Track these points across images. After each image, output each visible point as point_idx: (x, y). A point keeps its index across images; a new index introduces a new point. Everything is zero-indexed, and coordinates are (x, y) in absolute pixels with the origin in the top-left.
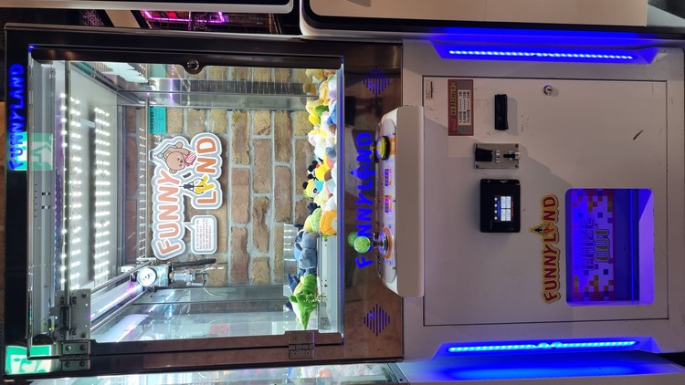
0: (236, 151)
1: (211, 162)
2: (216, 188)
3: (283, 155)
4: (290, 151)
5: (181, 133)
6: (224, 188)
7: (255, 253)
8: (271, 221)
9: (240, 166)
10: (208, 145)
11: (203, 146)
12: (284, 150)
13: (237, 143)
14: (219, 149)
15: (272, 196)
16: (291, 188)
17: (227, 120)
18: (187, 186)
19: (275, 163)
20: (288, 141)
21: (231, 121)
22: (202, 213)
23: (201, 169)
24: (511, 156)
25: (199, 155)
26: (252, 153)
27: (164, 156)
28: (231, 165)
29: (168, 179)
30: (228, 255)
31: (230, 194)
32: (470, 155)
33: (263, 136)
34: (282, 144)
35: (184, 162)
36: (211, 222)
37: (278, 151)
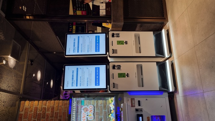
0: (96, 108)
1: (92, 110)
2: (92, 116)
3: (105, 109)
4: (106, 108)
5: (87, 105)
6: (94, 116)
9: (97, 111)
10: (91, 107)
11: (90, 107)
13: (96, 106)
14: (93, 108)
15: (103, 117)
16: (106, 115)
17: (95, 102)
18: (87, 115)
19: (103, 110)
20: (106, 106)
24: (141, 110)
25: (90, 109)
26: (99, 108)
27: (83, 109)
28: (95, 111)
29: (84, 114)
31: (95, 117)
32: (135, 110)
33: (101, 105)
37: (104, 108)
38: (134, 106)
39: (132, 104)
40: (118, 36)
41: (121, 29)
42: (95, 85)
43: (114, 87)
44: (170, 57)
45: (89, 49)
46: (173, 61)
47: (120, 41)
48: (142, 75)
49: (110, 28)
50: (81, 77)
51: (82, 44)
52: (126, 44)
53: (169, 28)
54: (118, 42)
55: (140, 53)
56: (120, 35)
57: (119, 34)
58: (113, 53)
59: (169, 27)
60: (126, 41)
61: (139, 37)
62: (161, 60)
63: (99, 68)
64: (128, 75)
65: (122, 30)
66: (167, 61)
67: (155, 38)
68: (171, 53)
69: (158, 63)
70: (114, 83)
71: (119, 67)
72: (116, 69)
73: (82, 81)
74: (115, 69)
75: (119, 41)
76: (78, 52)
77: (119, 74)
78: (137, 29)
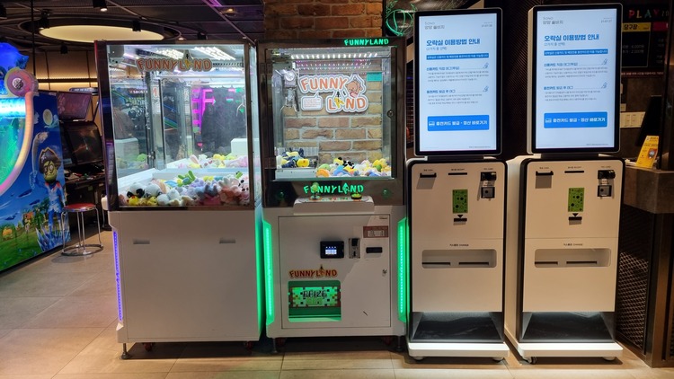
0: (359, 119)
1: (352, 106)
2: (338, 109)
3: (356, 146)
4: (359, 149)
5: (368, 89)
6: (338, 113)
7: (302, 131)
8: (320, 140)
9: (350, 121)
10: (361, 104)
11: (361, 102)
12: (360, 146)
13: (363, 119)
14: (359, 110)
15: (334, 140)
16: (339, 150)
17: (375, 114)
18: (338, 94)
19: (352, 141)
20: (365, 148)
21: (375, 116)
22: (324, 102)
23: (348, 101)
24: (355, 255)
25: (356, 99)
26: (358, 128)
27: (355, 80)
28: (351, 117)
29: (342, 83)
30: (301, 116)
31: (335, 117)
32: (355, 236)
33: (367, 134)
34: (363, 145)
35: (352, 91)
36: (319, 107)
37: (359, 142)
38: (366, 236)
39: (371, 228)
40: (604, 192)
41: (631, 202)
42: (429, 118)
43: (422, 176)
44: (519, 357)
45: (556, 90)
46: (506, 364)
47: (582, 200)
48: (460, 263)
49: (635, 165)
50: (457, 68)
51: (576, 64)
52: (570, 219)
53: (624, 368)
54: (581, 191)
55: (536, 263)
56: (606, 199)
57: (610, 195)
58: (537, 174)
59: (631, 367)
60: (580, 218)
61: (596, 262)
62: (509, 327)
63: (486, 127)
64: (460, 220)
65: (624, 207)
66: (504, 347)
67: (589, 316)
68: (532, 363)
69: (500, 316)
70: (435, 176)
71: (488, 193)
72: (481, 184)
73: (445, 75)
74: (482, 180)
75: (582, 195)
76: (547, 53)
77: (465, 192)
78: (626, 258)
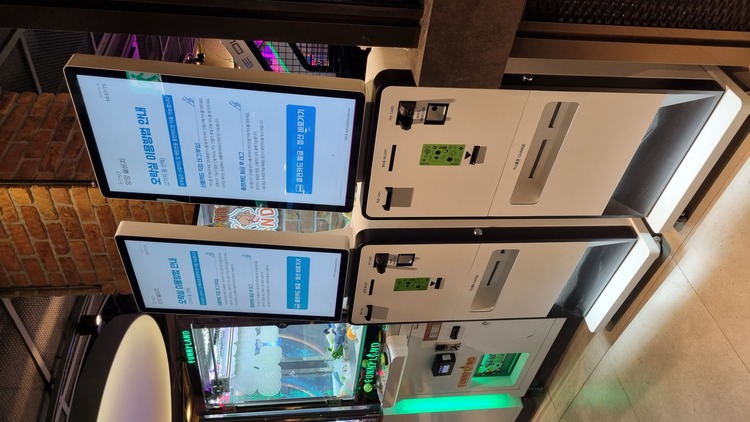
14: (276, 214)
24: (456, 347)
25: (262, 217)
32: (433, 347)
38: (435, 339)
39: (427, 334)
45: (248, 175)
47: (444, 147)
50: (216, 280)
51: (198, 147)
52: (473, 162)
54: (427, 149)
56: (452, 110)
57: (446, 106)
60: (477, 149)
64: (438, 283)
70: (370, 306)
73: (227, 291)
75: (435, 147)
76: (182, 182)
77: (400, 281)
